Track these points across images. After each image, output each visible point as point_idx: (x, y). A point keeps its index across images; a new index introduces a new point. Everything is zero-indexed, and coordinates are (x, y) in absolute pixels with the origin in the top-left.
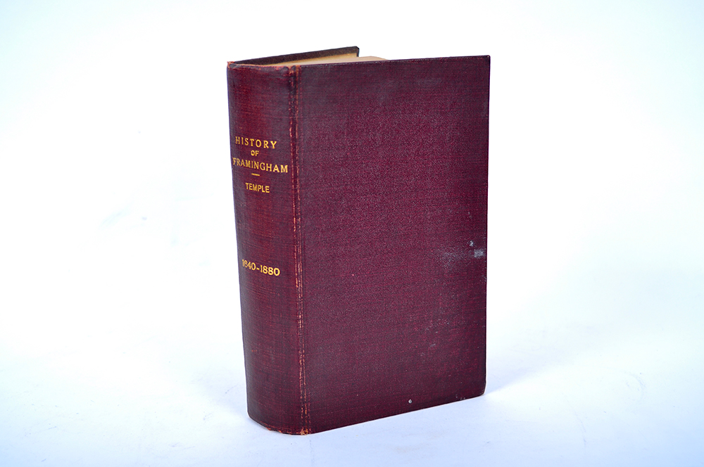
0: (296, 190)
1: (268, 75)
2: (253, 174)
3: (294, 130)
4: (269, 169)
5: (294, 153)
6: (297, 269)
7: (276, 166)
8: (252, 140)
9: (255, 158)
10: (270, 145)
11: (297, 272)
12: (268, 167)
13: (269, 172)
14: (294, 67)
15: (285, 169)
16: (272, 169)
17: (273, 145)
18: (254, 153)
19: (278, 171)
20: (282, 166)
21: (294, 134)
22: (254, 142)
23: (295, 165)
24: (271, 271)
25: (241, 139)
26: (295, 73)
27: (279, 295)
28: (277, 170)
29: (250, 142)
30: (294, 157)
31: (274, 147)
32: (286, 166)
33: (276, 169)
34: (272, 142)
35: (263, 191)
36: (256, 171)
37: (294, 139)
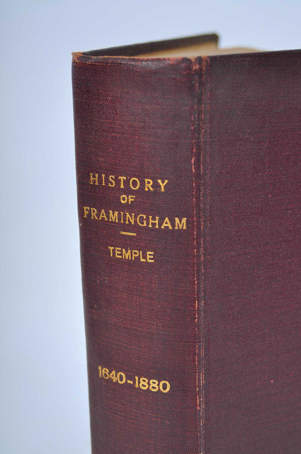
0: (199, 257)
1: (154, 72)
2: (124, 233)
3: (198, 161)
4: (154, 224)
5: (198, 197)
6: (199, 380)
7: (167, 220)
8: (122, 178)
9: (128, 208)
10: (156, 186)
11: (199, 387)
12: (151, 221)
13: (153, 229)
14: (199, 60)
15: (181, 224)
16: (160, 224)
17: (162, 186)
18: (125, 199)
19: (170, 228)
20: (177, 220)
21: (198, 168)
22: (126, 182)
23: (199, 217)
24: (155, 385)
25: (100, 177)
26: (201, 69)
27: (167, 422)
28: (169, 225)
29: (118, 182)
30: (198, 205)
31: (163, 189)
32: (184, 220)
33: (167, 223)
34: (159, 181)
35: (142, 260)
36: (129, 227)
37: (198, 175)
